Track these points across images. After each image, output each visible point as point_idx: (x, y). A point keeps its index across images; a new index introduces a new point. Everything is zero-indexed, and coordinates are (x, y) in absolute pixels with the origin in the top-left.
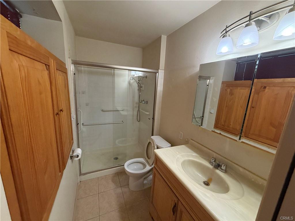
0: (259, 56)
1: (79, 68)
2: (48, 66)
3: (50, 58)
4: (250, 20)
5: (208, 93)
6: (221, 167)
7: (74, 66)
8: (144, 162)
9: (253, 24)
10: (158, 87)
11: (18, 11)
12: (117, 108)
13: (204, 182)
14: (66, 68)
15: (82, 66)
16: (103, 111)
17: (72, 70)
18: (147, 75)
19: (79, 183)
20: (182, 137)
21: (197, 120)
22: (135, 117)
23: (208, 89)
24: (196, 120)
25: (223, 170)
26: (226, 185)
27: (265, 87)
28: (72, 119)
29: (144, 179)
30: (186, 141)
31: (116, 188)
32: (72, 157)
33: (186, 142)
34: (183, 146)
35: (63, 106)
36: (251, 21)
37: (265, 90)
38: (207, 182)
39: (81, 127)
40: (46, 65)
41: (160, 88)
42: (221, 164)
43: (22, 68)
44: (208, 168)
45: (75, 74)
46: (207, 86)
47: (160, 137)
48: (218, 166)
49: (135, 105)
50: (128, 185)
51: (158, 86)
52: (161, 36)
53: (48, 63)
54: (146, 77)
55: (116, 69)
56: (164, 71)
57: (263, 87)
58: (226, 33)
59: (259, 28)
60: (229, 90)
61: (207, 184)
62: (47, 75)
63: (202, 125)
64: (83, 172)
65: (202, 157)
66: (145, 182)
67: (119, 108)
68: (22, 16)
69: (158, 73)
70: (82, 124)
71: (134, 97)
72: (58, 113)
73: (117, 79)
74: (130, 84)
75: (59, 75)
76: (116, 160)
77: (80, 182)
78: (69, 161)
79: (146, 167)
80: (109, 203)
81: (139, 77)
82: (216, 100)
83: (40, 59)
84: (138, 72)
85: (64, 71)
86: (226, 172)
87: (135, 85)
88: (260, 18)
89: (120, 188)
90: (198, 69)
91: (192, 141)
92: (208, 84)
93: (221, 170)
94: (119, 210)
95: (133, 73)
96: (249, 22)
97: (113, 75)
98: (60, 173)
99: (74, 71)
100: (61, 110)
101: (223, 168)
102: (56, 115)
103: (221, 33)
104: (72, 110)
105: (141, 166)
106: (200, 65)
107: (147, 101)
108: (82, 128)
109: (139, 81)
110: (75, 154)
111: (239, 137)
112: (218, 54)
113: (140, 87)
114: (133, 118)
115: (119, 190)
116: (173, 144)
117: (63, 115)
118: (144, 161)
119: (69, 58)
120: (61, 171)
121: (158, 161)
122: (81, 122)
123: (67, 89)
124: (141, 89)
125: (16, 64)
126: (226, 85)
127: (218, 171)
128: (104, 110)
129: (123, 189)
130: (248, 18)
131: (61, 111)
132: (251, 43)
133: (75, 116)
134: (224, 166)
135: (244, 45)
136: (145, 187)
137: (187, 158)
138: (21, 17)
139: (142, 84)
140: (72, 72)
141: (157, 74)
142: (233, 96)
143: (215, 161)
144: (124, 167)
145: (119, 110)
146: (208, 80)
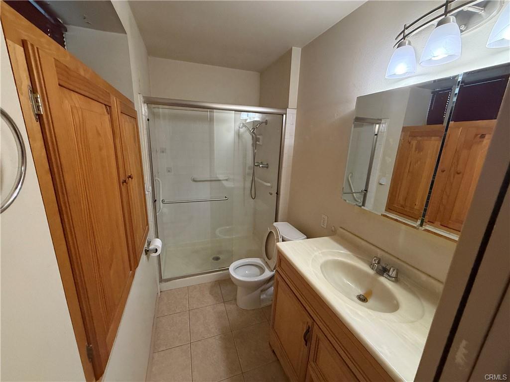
0: (460, 79)
1: (156, 110)
2: (108, 107)
3: (111, 94)
4: (446, 13)
5: (376, 149)
6: (389, 272)
7: (148, 107)
8: (262, 265)
9: (451, 21)
10: (285, 140)
11: (60, 21)
12: (218, 176)
13: (358, 296)
14: (135, 110)
15: (160, 106)
16: (194, 181)
17: (144, 113)
18: (267, 119)
19: (159, 294)
20: (325, 224)
21: (355, 197)
22: (248, 192)
23: (376, 141)
24: (353, 196)
25: (392, 277)
26: (395, 302)
27: (483, 135)
28: (147, 193)
29: (262, 291)
30: (332, 231)
31: (216, 304)
32: (147, 252)
33: (331, 233)
34: (326, 239)
35: (132, 170)
36: (448, 15)
37: (483, 141)
38: (364, 297)
39: (160, 204)
40: (105, 105)
41: (289, 140)
42: (388, 267)
43: (75, 111)
44: (367, 275)
45: (148, 120)
46: (376, 136)
47: (289, 224)
48: (383, 271)
49: (247, 171)
50: (236, 299)
51: (286, 137)
52: (291, 49)
53: (108, 102)
54: (266, 122)
55: (215, 110)
56: (296, 110)
57: (480, 135)
58: (404, 38)
59: (463, 26)
60: (414, 143)
61: (363, 299)
62: (108, 122)
63: (363, 205)
64: (164, 277)
65: (357, 257)
66: (263, 296)
67: (221, 177)
68: (68, 29)
69: (286, 114)
70: (162, 200)
71: (245, 156)
72: (125, 180)
73: (216, 127)
74: (239, 135)
75: (125, 122)
76: (216, 262)
77: (161, 292)
78: (144, 257)
79: (264, 272)
80: (206, 325)
81: (254, 122)
82: (391, 161)
83: (99, 97)
84: (253, 115)
85: (133, 116)
86: (396, 280)
87: (248, 138)
88: (465, 8)
89: (223, 304)
90: (353, 106)
91: (341, 230)
92: (376, 133)
93: (389, 278)
94: (221, 337)
95: (244, 116)
96: (444, 16)
97: (211, 120)
98: (131, 272)
99: (147, 114)
100: (130, 177)
101: (393, 273)
102: (123, 183)
103: (396, 39)
104: (146, 177)
105: (256, 270)
106: (358, 98)
107: (267, 164)
108: (161, 208)
109: (254, 129)
110: (151, 247)
111: (420, 221)
112: (388, 76)
113: (255, 140)
114: (244, 193)
115: (221, 307)
116: (309, 235)
117: (133, 183)
118: (262, 263)
119: (140, 94)
120: (133, 269)
121: (283, 262)
122: (160, 197)
123: (137, 145)
124: (257, 143)
125: (67, 105)
126: (410, 134)
127: (383, 280)
128: (196, 180)
129: (226, 305)
130: (443, 10)
131: (130, 179)
132: (446, 56)
133: (151, 188)
134: (394, 270)
135: (433, 59)
136: (263, 305)
137: (330, 258)
138: (66, 31)
139: (259, 135)
140: (144, 117)
141: (284, 116)
142: (421, 153)
143: (379, 263)
144: (229, 272)
145: (221, 179)
146: (377, 126)
